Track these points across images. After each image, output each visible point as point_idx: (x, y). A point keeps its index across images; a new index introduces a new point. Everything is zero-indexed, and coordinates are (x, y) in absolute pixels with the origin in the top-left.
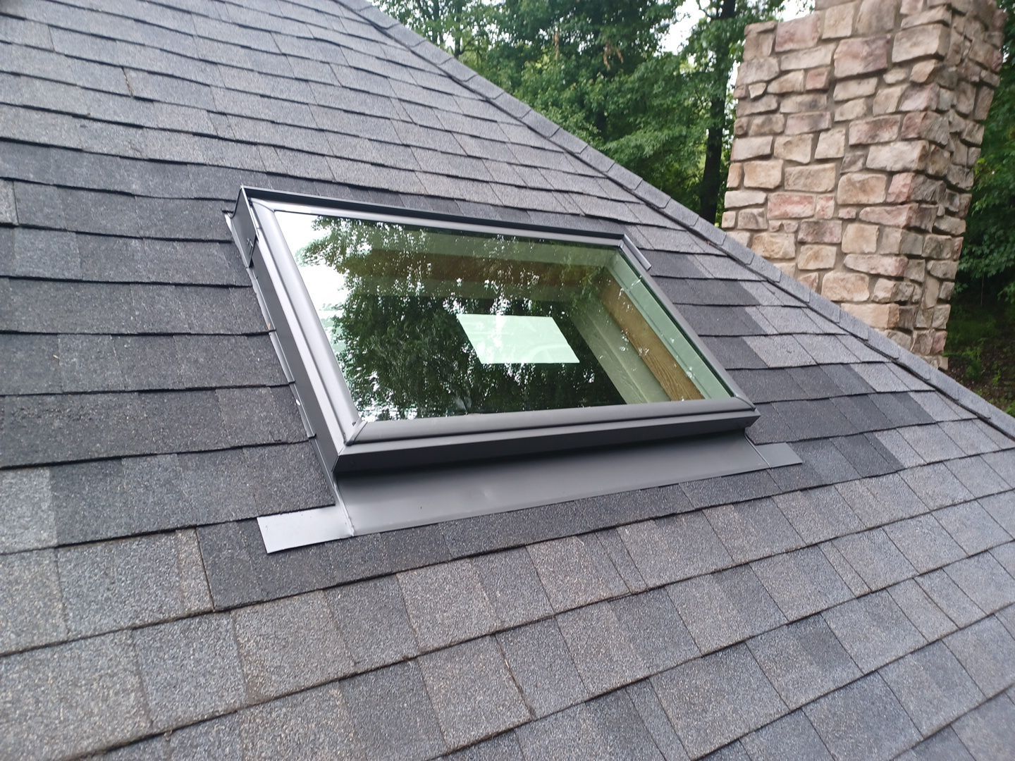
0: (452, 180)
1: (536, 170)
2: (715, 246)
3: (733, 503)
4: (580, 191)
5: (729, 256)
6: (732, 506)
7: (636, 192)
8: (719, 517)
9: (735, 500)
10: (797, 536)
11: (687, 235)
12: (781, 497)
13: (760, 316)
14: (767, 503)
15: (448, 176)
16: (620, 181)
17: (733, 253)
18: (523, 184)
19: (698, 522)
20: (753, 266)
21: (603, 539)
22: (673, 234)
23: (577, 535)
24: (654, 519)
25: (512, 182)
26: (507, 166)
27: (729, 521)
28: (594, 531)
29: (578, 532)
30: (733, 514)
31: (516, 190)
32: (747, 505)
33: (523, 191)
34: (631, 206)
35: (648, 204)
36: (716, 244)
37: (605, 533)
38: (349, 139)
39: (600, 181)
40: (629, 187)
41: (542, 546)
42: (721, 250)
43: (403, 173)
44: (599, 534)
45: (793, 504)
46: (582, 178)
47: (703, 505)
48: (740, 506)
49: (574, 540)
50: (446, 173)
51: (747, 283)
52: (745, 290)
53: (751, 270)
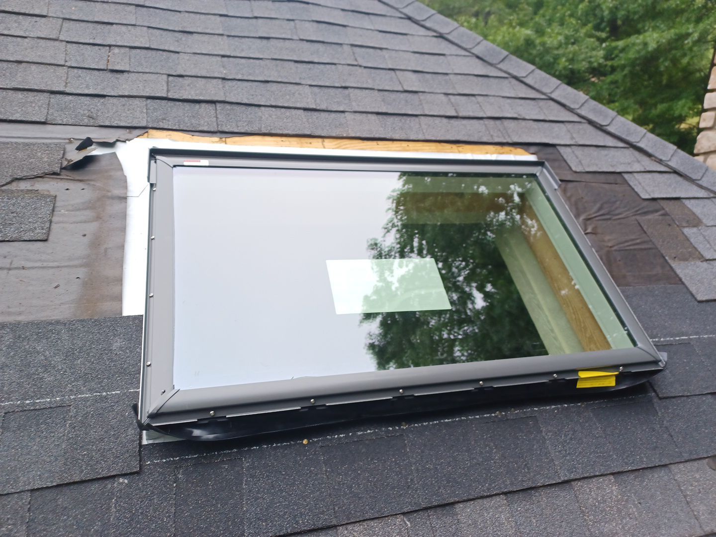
2: (660, 162)
3: (613, 474)
5: (675, 172)
6: (612, 477)
7: (579, 111)
8: (590, 492)
9: (616, 470)
10: (693, 521)
11: (630, 153)
12: (681, 466)
13: (701, 238)
14: (662, 472)
15: (378, 113)
16: (563, 101)
17: (681, 169)
18: (454, 114)
19: (562, 497)
22: (612, 152)
23: (404, 514)
24: (505, 494)
25: (442, 113)
26: (443, 97)
27: (603, 496)
28: (426, 509)
29: (405, 510)
30: (611, 488)
31: (445, 120)
32: (632, 476)
33: (453, 121)
34: (570, 126)
35: (591, 122)
36: (661, 160)
37: (439, 511)
38: (291, 87)
39: (542, 103)
40: (572, 106)
42: (667, 166)
43: (333, 115)
44: (431, 512)
45: (698, 476)
46: (523, 101)
47: (572, 476)
48: (624, 477)
49: (398, 520)
50: (376, 110)
51: (692, 201)
53: (701, 187)
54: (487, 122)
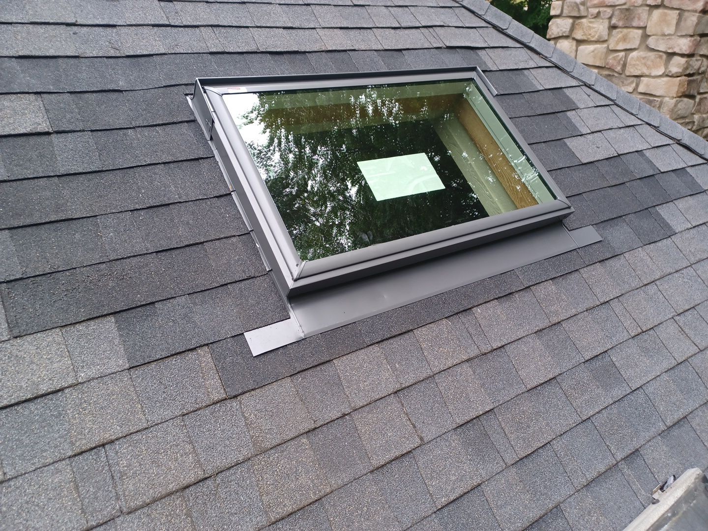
0: (344, 31)
1: (406, 9)
2: (545, 58)
3: (551, 279)
4: (442, 24)
5: (557, 67)
6: (551, 281)
7: (485, 17)
8: (541, 291)
9: (553, 277)
10: (595, 297)
11: (524, 52)
12: (585, 269)
13: (578, 118)
14: (576, 275)
15: (341, 28)
16: (472, 8)
17: (559, 64)
18: (398, 25)
19: (527, 297)
20: (574, 74)
21: (463, 318)
22: (513, 51)
23: (446, 318)
24: (496, 299)
25: (389, 25)
26: (384, 10)
27: (548, 292)
28: (457, 313)
29: (447, 316)
30: (551, 287)
31: (392, 31)
32: (561, 279)
33: (398, 31)
34: (480, 30)
35: (495, 27)
36: (546, 57)
37: (464, 313)
38: (265, 7)
39: (457, 10)
40: (480, 13)
41: (424, 329)
42: (551, 62)
43: (307, 32)
44: (460, 315)
45: (594, 273)
46: (443, 10)
47: (530, 284)
48: (557, 280)
49: (444, 321)
50: (340, 26)
51: (569, 89)
52: (568, 97)
53: (573, 77)
54: (423, 30)
